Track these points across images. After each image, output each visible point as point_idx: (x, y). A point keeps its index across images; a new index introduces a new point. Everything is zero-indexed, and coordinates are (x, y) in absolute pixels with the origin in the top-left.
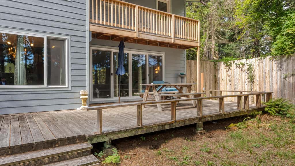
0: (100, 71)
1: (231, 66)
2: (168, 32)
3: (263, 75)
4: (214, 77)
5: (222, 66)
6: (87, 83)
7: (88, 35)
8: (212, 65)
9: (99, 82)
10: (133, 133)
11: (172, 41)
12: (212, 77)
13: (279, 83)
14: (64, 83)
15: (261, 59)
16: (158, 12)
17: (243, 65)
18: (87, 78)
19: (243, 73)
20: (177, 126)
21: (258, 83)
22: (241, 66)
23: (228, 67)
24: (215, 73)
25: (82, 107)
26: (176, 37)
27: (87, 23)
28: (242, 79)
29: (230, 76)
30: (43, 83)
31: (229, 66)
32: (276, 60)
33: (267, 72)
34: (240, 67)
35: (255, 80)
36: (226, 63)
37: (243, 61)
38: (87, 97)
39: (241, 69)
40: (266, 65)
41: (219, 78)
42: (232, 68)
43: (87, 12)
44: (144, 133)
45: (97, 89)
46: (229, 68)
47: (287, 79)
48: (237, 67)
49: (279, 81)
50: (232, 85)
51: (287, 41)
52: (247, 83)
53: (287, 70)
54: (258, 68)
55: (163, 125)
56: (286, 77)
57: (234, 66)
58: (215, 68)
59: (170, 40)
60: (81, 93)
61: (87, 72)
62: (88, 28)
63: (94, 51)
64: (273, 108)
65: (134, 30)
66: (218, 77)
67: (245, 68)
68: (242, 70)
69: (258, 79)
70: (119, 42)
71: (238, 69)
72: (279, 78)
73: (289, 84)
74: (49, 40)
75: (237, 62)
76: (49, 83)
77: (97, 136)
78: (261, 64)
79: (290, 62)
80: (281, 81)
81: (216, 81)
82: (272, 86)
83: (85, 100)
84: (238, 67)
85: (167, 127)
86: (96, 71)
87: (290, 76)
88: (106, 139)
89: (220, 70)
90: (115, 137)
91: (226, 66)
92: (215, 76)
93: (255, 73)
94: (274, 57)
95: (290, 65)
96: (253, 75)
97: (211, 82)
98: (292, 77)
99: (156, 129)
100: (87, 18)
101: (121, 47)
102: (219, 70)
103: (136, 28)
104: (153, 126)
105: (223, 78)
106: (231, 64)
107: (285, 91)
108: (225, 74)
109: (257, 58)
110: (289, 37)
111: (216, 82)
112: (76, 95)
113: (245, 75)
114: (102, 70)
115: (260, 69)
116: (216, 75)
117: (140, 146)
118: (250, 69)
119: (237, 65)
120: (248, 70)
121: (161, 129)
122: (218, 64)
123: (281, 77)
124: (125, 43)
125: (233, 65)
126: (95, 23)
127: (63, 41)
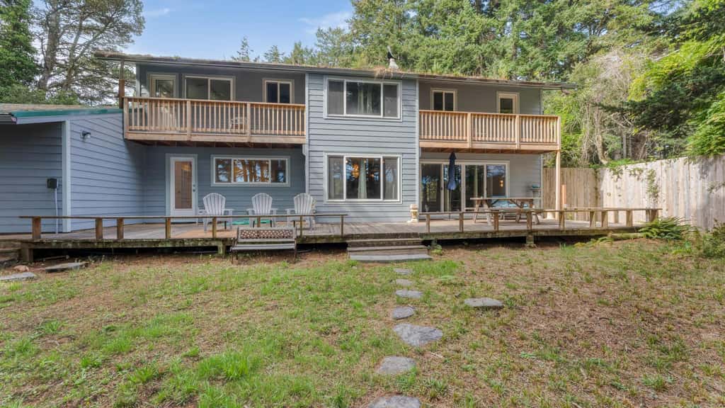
0: (429, 185)
1: (622, 174)
2: (511, 137)
3: (673, 185)
4: (594, 190)
5: (607, 175)
6: (417, 198)
7: (417, 151)
8: (590, 173)
9: (428, 199)
10: (455, 237)
11: (516, 147)
12: (589, 190)
13: (700, 197)
14: (396, 198)
15: (670, 161)
16: (500, 116)
17: (641, 171)
18: (417, 193)
19: (641, 184)
20: (500, 237)
21: (664, 198)
22: (637, 172)
23: (616, 176)
24: (597, 184)
25: (412, 220)
26: (522, 142)
27: (417, 140)
28: (639, 192)
29: (620, 188)
30: (379, 198)
31: (617, 173)
32: (695, 163)
33: (680, 181)
34: (635, 175)
35: (659, 194)
36: (614, 170)
37: (641, 165)
38: (416, 211)
39: (637, 177)
40: (678, 171)
41: (603, 191)
42: (623, 177)
43: (417, 130)
44: (465, 238)
45: (426, 206)
46: (619, 177)
47: (714, 191)
48: (630, 175)
49: (700, 193)
50: (623, 201)
51: (715, 134)
52: (647, 197)
53: (715, 176)
54: (665, 175)
55: (486, 233)
56: (712, 188)
57: (626, 173)
58: (596, 177)
59: (513, 146)
60: (411, 207)
61: (417, 187)
62: (417, 145)
63: (422, 165)
64: (654, 229)
65: (466, 140)
66: (601, 189)
67: (644, 176)
68: (638, 179)
69: (664, 192)
70: (450, 154)
71: (632, 178)
72: (700, 189)
73: (717, 199)
74: (384, 159)
75: (630, 167)
76: (384, 198)
77: (426, 235)
78: (670, 169)
79: (719, 164)
80: (703, 195)
81: (597, 195)
82: (689, 201)
83: (415, 214)
84: (633, 174)
85: (489, 236)
86: (425, 185)
87: (720, 187)
88: (432, 238)
89: (604, 181)
90: (440, 238)
91: (614, 174)
92: (596, 189)
93: (660, 184)
94: (692, 158)
95: (720, 170)
96: (657, 186)
97: (589, 197)
98: (722, 188)
99: (478, 236)
100: (417, 135)
101: (452, 158)
102: (602, 179)
103: (468, 138)
104: (474, 233)
105: (608, 191)
106: (622, 170)
107: (711, 209)
108: (612, 186)
109: (664, 161)
110: (718, 127)
111: (597, 197)
112: (407, 209)
113: (643, 186)
114: (432, 184)
115: (667, 177)
116: (598, 187)
117: (462, 248)
118: (651, 176)
119: (630, 172)
120: (649, 179)
121: (483, 236)
122: (601, 172)
123: (703, 188)
124: (456, 154)
125: (624, 171)
126: (424, 139)
127: (396, 159)
